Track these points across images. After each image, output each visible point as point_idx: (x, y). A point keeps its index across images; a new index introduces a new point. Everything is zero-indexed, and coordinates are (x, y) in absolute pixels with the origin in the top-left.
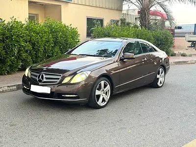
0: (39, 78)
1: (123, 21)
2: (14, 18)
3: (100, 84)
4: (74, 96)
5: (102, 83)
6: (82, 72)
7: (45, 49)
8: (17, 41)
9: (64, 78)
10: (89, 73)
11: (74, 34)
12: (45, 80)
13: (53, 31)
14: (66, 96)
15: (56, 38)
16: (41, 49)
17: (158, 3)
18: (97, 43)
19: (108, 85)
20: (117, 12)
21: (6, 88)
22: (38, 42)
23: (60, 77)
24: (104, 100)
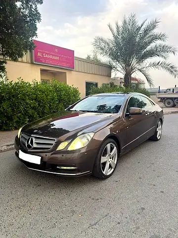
0: (28, 142)
1: (112, 84)
2: (21, 79)
3: (106, 149)
4: (73, 168)
5: (109, 146)
6: (83, 134)
7: (50, 106)
8: (23, 100)
9: (58, 143)
10: (92, 135)
11: (76, 92)
12: (35, 146)
13: (57, 90)
14: (63, 168)
15: (60, 96)
16: (47, 106)
17: (139, 70)
18: (98, 98)
19: (115, 148)
20: (107, 78)
21: (5, 148)
22: (43, 101)
23: (53, 143)
24: (110, 167)
